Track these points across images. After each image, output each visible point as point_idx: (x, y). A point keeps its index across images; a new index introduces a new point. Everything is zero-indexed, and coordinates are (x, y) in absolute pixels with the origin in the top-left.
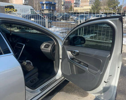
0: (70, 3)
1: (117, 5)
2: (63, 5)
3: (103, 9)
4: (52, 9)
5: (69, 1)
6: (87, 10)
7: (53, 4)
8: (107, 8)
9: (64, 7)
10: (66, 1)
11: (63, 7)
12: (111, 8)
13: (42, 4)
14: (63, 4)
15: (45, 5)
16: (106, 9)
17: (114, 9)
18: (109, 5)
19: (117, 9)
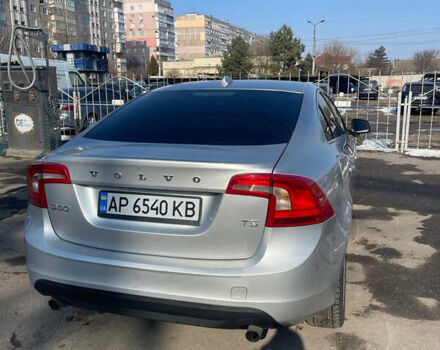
0: (141, 46)
1: (298, 55)
2: (119, 55)
3: (258, 66)
4: (96, 69)
5: (138, 42)
6: (207, 71)
7: (99, 50)
8: (269, 63)
9: (125, 61)
10: (127, 42)
11: (119, 60)
12: (282, 63)
13: (59, 52)
14: (118, 50)
15: (70, 56)
16: (266, 67)
17: (289, 66)
18: (275, 55)
19: (298, 66)
